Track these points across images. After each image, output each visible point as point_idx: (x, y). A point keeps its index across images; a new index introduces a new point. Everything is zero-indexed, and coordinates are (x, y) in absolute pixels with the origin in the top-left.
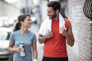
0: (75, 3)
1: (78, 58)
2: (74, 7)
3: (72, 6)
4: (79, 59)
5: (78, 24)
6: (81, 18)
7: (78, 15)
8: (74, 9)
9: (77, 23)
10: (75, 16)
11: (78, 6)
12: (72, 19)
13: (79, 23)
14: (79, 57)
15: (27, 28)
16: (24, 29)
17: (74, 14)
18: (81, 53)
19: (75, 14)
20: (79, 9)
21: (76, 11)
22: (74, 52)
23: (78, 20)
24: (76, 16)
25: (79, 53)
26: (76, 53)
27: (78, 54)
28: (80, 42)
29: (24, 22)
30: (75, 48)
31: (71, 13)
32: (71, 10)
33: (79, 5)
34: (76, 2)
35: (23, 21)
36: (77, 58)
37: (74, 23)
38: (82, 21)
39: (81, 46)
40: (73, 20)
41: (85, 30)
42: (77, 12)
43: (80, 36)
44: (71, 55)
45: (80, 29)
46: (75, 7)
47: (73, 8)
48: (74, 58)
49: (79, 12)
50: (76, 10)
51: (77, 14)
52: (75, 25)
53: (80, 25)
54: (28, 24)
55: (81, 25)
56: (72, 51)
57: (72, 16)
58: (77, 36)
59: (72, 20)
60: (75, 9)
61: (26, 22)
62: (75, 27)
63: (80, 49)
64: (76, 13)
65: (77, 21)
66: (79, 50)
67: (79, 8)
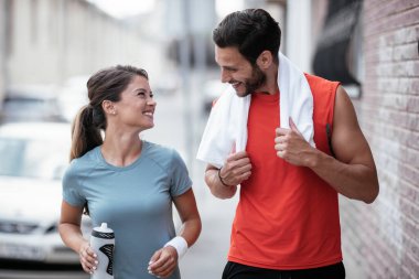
0: (390, 15)
1: (403, 263)
2: (388, 35)
3: (381, 30)
5: (400, 110)
6: (414, 85)
7: (401, 72)
8: (388, 45)
9: (397, 107)
10: (389, 77)
11: (403, 30)
12: (380, 87)
13: (405, 106)
14: (406, 261)
15: (134, 129)
16: (121, 135)
17: (386, 66)
18: (413, 241)
19: (391, 65)
20: (405, 43)
21: (393, 53)
22: (384, 239)
23: (402, 93)
24: (394, 77)
25: (404, 240)
26: (392, 241)
27: (400, 247)
28: (410, 192)
29: (120, 103)
31: (376, 62)
32: (376, 47)
33: (405, 26)
34: (394, 13)
35: (116, 98)
36: (396, 265)
37: (387, 107)
39: (413, 208)
40: (384, 92)
42: (398, 57)
43: (410, 163)
45: (407, 132)
47: (382, 39)
48: (386, 263)
49: (407, 56)
50: (396, 48)
51: (400, 67)
52: (392, 116)
53: (408, 117)
54: (140, 113)
55: (413, 116)
56: (377, 231)
57: (376, 77)
58: (399, 165)
59: (379, 95)
60: (391, 43)
61: (128, 105)
62: (391, 127)
63: (410, 225)
64: (394, 61)
65: (400, 97)
66: (407, 227)
67: (408, 41)
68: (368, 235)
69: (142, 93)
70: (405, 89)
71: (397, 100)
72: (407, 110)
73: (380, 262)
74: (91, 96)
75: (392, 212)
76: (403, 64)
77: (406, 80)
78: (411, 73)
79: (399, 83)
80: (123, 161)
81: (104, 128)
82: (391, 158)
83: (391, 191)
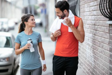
68: (83, 60)
69: (32, 20)
71: (91, 22)
72: (94, 25)
73: (87, 67)
74: (22, 21)
75: (91, 53)
76: (93, 12)
77: (94, 16)
78: (95, 14)
80: (29, 34)
81: (25, 27)
82: (90, 38)
83: (90, 47)
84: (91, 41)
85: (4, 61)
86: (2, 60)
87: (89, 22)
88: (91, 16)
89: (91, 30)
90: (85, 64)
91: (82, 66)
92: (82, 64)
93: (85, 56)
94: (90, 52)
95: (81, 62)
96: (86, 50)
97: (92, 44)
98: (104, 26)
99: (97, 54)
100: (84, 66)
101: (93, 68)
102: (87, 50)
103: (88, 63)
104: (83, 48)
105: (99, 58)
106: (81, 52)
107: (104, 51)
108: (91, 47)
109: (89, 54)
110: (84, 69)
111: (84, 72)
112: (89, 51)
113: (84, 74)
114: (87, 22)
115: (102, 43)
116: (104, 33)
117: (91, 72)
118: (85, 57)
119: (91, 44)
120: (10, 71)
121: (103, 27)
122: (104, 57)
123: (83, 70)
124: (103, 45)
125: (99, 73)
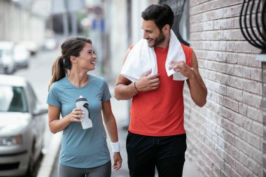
1: (225, 161)
4: (226, 164)
22: (210, 145)
30: (213, 133)
38: (234, 54)
41: (245, 80)
44: (201, 153)
46: (213, 11)
49: (225, 27)
69: (90, 52)
70: (224, 48)
71: (218, 55)
78: (228, 37)
79: (219, 44)
80: (80, 85)
84: (218, 99)
85: (9, 143)
86: (4, 142)
87: (212, 54)
88: (217, 42)
89: (218, 73)
90: (203, 153)
91: (195, 155)
92: (194, 152)
93: (202, 133)
94: (216, 124)
95: (194, 146)
96: (204, 120)
97: (221, 107)
98: (248, 66)
99: (232, 129)
100: (200, 157)
101: (222, 160)
102: (206, 119)
103: (211, 150)
104: (197, 115)
105: (237, 138)
106: (193, 122)
107: (248, 122)
108: (218, 113)
109: (213, 128)
110: (200, 162)
111: (199, 169)
112: (212, 122)
113: (201, 174)
114: (206, 54)
115: (244, 105)
116: (249, 81)
117: (217, 170)
118: (202, 136)
119: (218, 106)
120: (23, 168)
121: (246, 68)
122: (249, 137)
123: (198, 164)
124: (247, 108)
125: (237, 174)
